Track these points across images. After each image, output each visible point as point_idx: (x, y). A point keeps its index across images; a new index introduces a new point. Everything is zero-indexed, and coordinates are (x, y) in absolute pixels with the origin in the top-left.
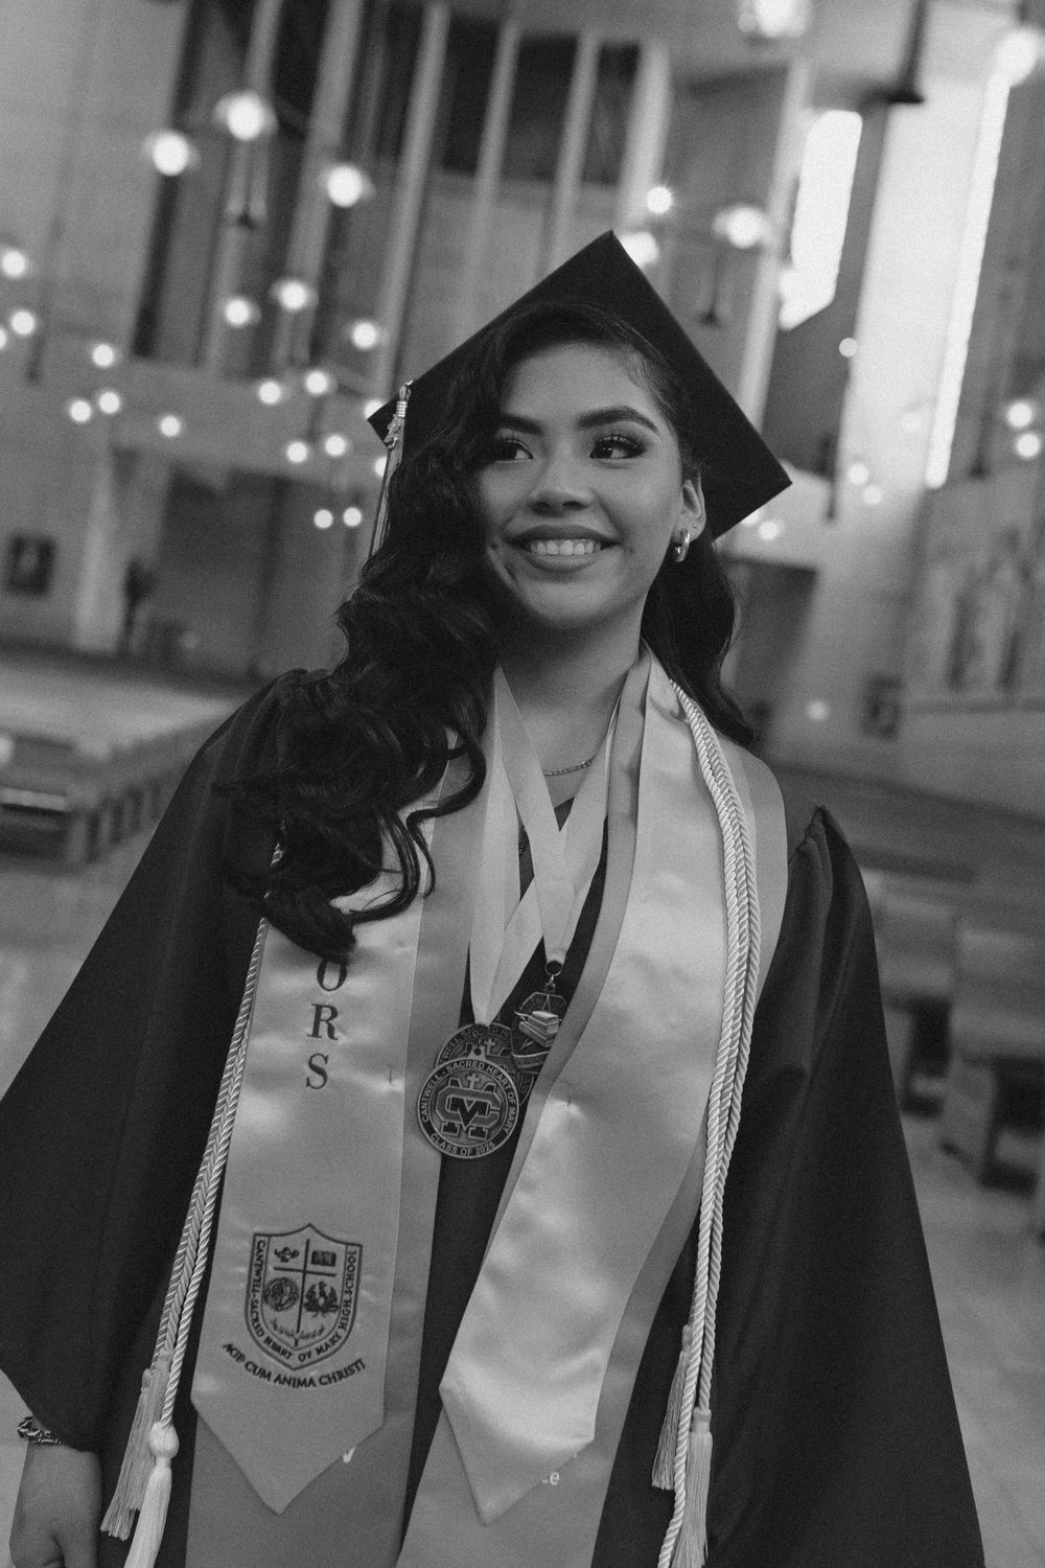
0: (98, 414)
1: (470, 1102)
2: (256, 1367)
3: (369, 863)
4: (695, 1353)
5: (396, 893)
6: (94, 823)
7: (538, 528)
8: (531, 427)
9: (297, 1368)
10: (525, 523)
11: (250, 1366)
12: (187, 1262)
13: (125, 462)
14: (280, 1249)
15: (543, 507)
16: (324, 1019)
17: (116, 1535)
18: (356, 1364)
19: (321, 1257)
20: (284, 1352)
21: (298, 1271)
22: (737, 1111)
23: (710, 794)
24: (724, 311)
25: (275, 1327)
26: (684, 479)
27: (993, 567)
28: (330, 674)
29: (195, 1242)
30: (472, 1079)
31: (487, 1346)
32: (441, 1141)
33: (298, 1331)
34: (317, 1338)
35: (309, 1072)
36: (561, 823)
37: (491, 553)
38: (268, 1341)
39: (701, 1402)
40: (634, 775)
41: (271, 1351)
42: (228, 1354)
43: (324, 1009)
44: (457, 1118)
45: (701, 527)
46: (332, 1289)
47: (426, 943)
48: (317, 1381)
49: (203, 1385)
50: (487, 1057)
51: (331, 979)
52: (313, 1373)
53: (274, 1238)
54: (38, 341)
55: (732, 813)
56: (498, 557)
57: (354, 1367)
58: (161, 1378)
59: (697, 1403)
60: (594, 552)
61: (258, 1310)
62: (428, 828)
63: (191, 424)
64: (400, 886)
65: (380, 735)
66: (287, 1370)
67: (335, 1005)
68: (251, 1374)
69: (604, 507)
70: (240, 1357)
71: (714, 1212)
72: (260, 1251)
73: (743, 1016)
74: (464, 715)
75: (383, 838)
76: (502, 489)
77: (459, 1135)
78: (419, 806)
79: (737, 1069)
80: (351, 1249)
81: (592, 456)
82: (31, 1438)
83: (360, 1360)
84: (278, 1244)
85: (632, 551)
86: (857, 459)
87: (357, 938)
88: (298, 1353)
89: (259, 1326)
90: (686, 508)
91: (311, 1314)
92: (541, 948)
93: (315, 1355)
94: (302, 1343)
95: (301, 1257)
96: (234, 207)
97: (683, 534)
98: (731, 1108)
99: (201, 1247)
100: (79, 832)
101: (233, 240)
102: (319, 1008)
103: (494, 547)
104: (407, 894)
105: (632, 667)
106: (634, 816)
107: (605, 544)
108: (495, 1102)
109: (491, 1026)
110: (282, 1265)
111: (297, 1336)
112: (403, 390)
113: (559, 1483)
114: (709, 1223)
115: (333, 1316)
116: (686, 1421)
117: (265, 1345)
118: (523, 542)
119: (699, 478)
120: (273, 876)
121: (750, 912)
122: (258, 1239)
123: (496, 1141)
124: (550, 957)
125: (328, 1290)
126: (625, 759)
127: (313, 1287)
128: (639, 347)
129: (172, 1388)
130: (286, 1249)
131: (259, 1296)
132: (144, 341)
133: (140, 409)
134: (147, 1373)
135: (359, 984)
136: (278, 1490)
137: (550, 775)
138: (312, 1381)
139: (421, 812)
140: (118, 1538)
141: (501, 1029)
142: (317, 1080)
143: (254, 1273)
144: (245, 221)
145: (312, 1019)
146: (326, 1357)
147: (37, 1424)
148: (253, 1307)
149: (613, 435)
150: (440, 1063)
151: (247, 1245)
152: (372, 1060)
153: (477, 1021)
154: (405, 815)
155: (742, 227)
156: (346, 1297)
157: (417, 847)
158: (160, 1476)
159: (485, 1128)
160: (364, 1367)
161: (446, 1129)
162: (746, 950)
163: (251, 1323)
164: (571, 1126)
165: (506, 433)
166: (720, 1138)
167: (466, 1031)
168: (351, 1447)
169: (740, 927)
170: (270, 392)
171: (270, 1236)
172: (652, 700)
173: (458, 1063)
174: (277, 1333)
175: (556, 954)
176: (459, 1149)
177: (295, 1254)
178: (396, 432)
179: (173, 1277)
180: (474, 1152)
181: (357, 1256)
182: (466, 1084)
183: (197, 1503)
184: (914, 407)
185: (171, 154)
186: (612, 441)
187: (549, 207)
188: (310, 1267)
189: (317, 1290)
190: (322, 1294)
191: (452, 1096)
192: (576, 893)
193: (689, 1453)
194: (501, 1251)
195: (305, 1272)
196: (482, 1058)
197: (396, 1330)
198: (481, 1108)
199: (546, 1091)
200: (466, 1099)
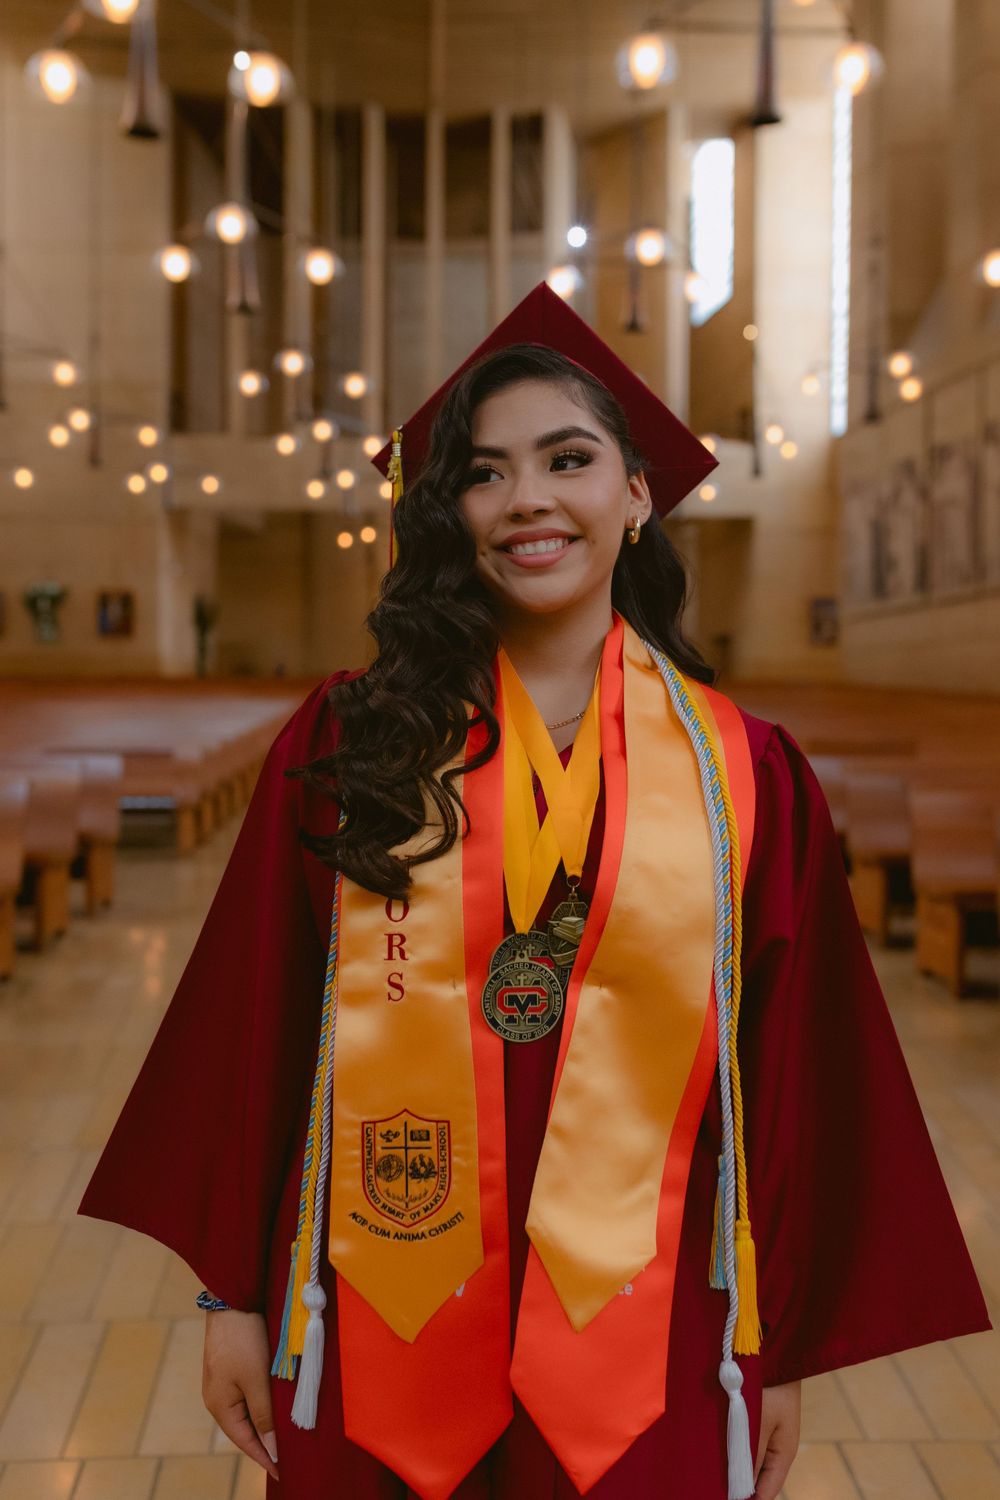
0: (150, 484)
1: (523, 997)
2: (377, 1229)
3: (415, 820)
4: (730, 1176)
5: (440, 838)
6: (198, 815)
7: (516, 534)
8: (498, 453)
9: (411, 1225)
10: (506, 532)
11: (373, 1229)
12: (315, 1152)
13: (179, 519)
14: (384, 1132)
15: (517, 517)
16: (396, 945)
17: (284, 1377)
18: (456, 1216)
19: (417, 1136)
20: (398, 1214)
21: (400, 1148)
22: (738, 977)
23: (683, 726)
24: (644, 319)
25: (388, 1194)
26: (629, 476)
27: (897, 494)
28: (366, 671)
29: (319, 1136)
30: (522, 978)
31: (559, 1188)
32: (505, 1031)
33: (407, 1195)
34: (422, 1200)
35: (389, 989)
36: (565, 765)
37: (481, 558)
38: (384, 1206)
39: (741, 1215)
40: (620, 718)
41: (388, 1214)
42: (354, 1221)
43: (395, 937)
44: (514, 1011)
45: (648, 512)
46: (430, 1159)
47: (469, 874)
48: (427, 1234)
49: (338, 1248)
50: (530, 959)
51: (397, 912)
52: (423, 1228)
53: (378, 1125)
54: (94, 431)
55: (703, 739)
56: (487, 562)
57: (456, 1220)
58: (304, 1250)
59: (738, 1217)
60: (563, 547)
61: (373, 1183)
62: (459, 783)
63: (226, 481)
64: (443, 832)
65: (414, 715)
66: (402, 1228)
67: (402, 933)
68: (374, 1234)
69: (565, 509)
70: (364, 1222)
71: (730, 1061)
72: (369, 1135)
73: (733, 902)
74: (478, 690)
75: (424, 796)
76: (483, 507)
77: (519, 1025)
78: (449, 766)
79: (733, 943)
80: (441, 1125)
81: (551, 470)
82: (207, 1307)
83: (459, 1213)
84: (382, 1128)
85: (594, 542)
86: (772, 423)
87: (414, 878)
88: (410, 1213)
89: (375, 1196)
90: (633, 498)
91: (415, 1181)
92: (561, 866)
93: (423, 1214)
94: (411, 1205)
95: (402, 1136)
96: (233, 299)
97: (634, 521)
98: (732, 976)
99: (324, 1140)
100: (187, 823)
101: (237, 326)
102: (390, 937)
103: (484, 554)
104: (450, 837)
105: (609, 633)
106: (623, 752)
107: (572, 539)
108: (543, 993)
109: (530, 934)
110: (389, 1144)
111: (407, 1200)
112: (396, 434)
113: (634, 1292)
114: (727, 1071)
115: (433, 1180)
116: (730, 1231)
117: (382, 1210)
118: (505, 547)
119: (642, 472)
120: (341, 837)
121: (727, 816)
122: (366, 1126)
123: (549, 1023)
124: (570, 872)
125: (426, 1161)
126: (612, 708)
127: (414, 1160)
128: (578, 375)
129: (315, 1254)
130: (389, 1132)
131: (372, 1172)
132: (179, 418)
133: (185, 474)
134: (294, 1245)
135: (421, 914)
136: (408, 1324)
137: (551, 729)
138: (423, 1235)
139: (450, 771)
140: (287, 1379)
141: (538, 935)
142: (396, 994)
143: (366, 1153)
144: (244, 308)
145: (386, 946)
146: (432, 1214)
147: (211, 1295)
148: (369, 1181)
149: (565, 451)
150: (493, 969)
151: (358, 1132)
152: (437, 972)
153: (517, 932)
154: (438, 775)
155: (649, 248)
156: (442, 1164)
157: (452, 799)
158: (314, 1325)
159: (538, 1014)
160: (463, 1218)
161: (507, 1021)
162: (728, 847)
163: (368, 1194)
164: (605, 1005)
165: (480, 461)
166: (727, 1001)
167: (510, 940)
168: (461, 1284)
169: (720, 830)
170: (286, 445)
171: (374, 1123)
172: (627, 657)
173: (507, 967)
174: (390, 1199)
175: (574, 870)
176: (521, 1035)
177: (396, 1135)
178: (395, 469)
179: (305, 1166)
180: (533, 1036)
181: (446, 1131)
182: (517, 983)
183: (346, 1342)
184: (812, 372)
185: (176, 264)
186: (565, 456)
187: (488, 256)
188: (410, 1144)
189: (418, 1161)
190: (423, 1164)
191: (507, 994)
192: (584, 819)
193: (736, 1258)
194: (562, 1112)
195: (406, 1148)
196: (526, 960)
197: (485, 1185)
198: (532, 999)
199: (580, 980)
200: (522, 996)
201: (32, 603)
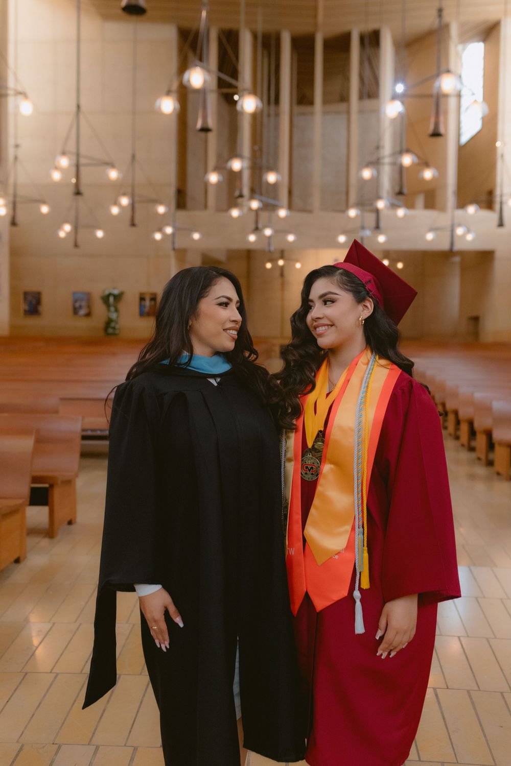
0: (165, 235)
30: (309, 461)
31: (314, 523)
32: (304, 477)
36: (327, 396)
44: (307, 471)
60: (328, 328)
63: (204, 235)
77: (308, 475)
81: (324, 305)
85: (337, 327)
90: (364, 309)
108: (315, 466)
113: (338, 557)
123: (316, 476)
133: (182, 231)
153: (309, 447)
161: (305, 474)
167: (307, 450)
170: (235, 213)
173: (306, 458)
175: (321, 428)
176: (308, 478)
180: (312, 479)
187: (348, 112)
191: (306, 466)
194: (316, 501)
198: (312, 468)
199: (325, 463)
200: (309, 466)
201: (106, 299)
